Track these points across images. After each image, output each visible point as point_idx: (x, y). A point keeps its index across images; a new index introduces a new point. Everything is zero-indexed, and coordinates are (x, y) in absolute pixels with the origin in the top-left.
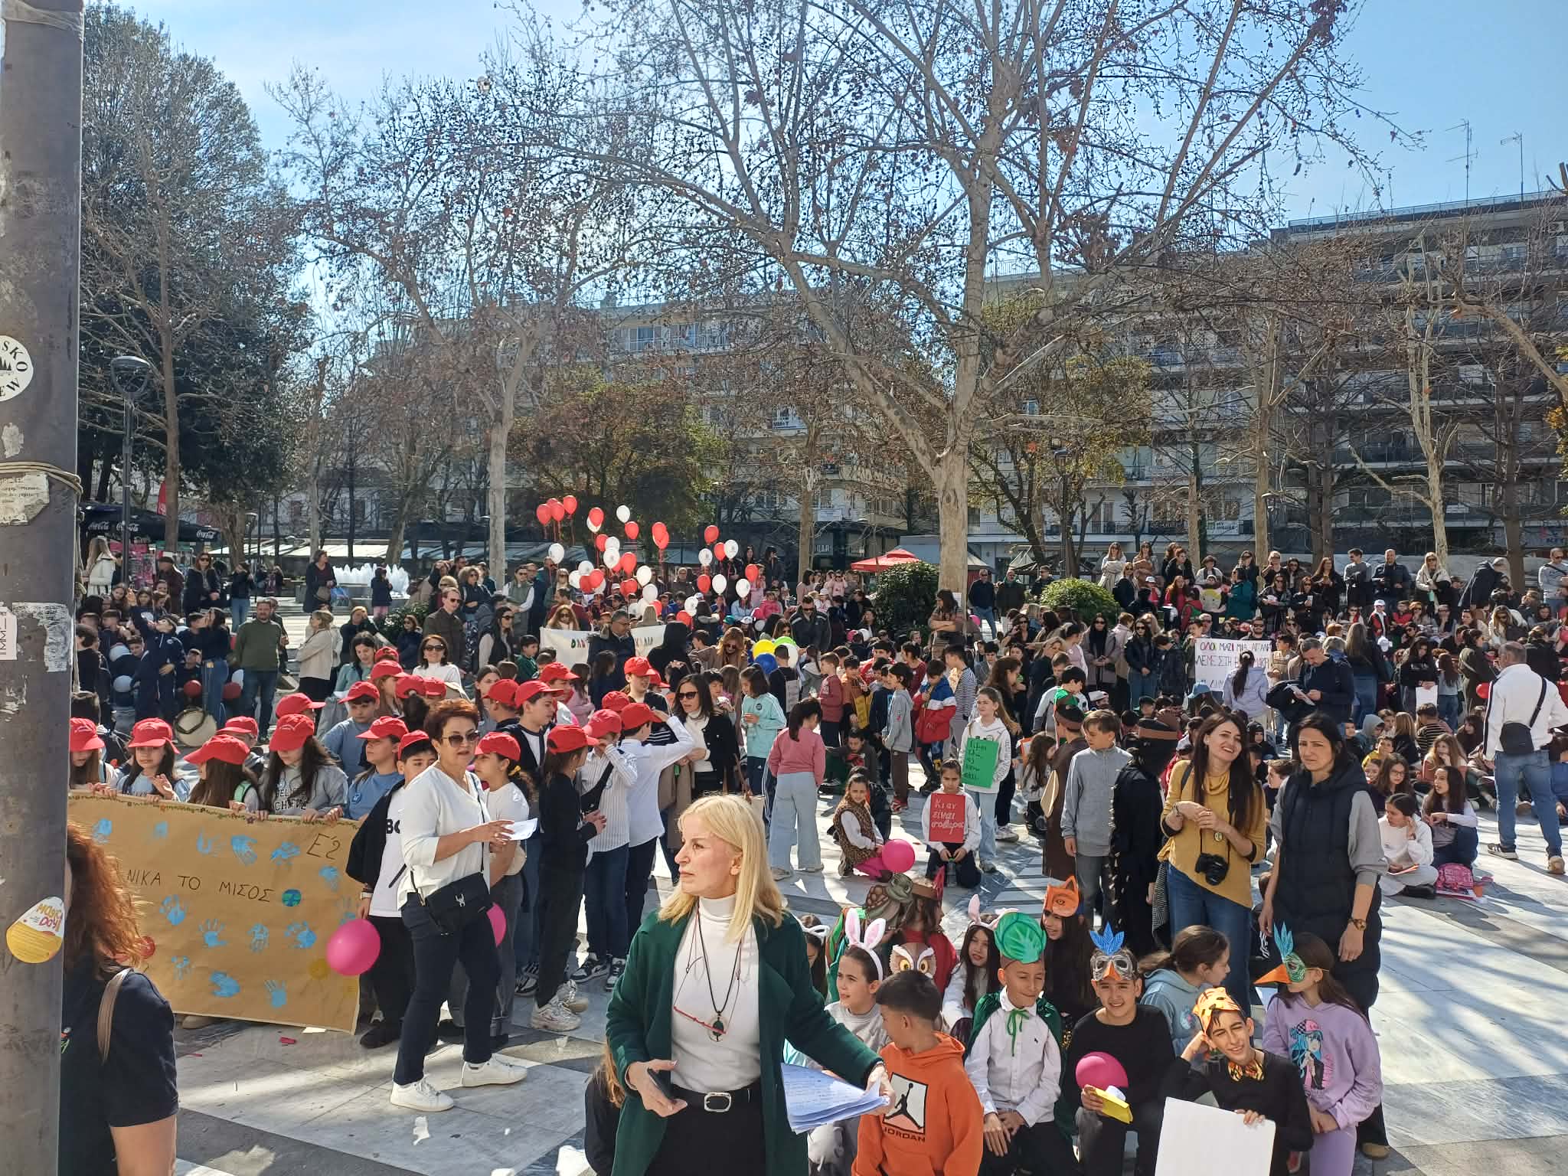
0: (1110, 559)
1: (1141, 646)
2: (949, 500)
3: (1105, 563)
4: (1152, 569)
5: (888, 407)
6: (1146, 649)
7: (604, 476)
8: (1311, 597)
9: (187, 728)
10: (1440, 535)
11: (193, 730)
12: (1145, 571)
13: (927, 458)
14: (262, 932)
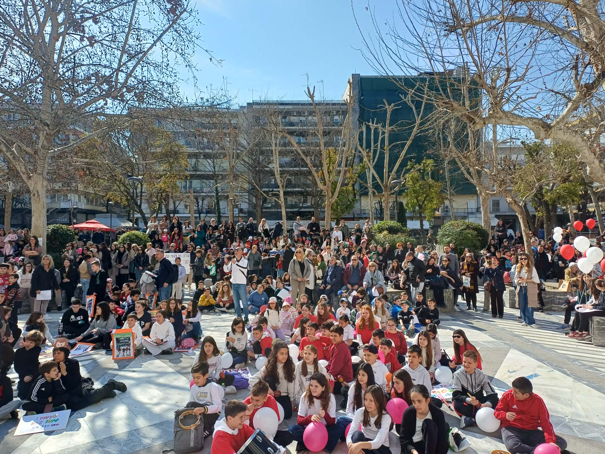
1: (140, 258)
4: (167, 226)
5: (7, 151)
6: (142, 259)
8: (222, 236)
10: (284, 213)
12: (163, 227)
13: (26, 175)
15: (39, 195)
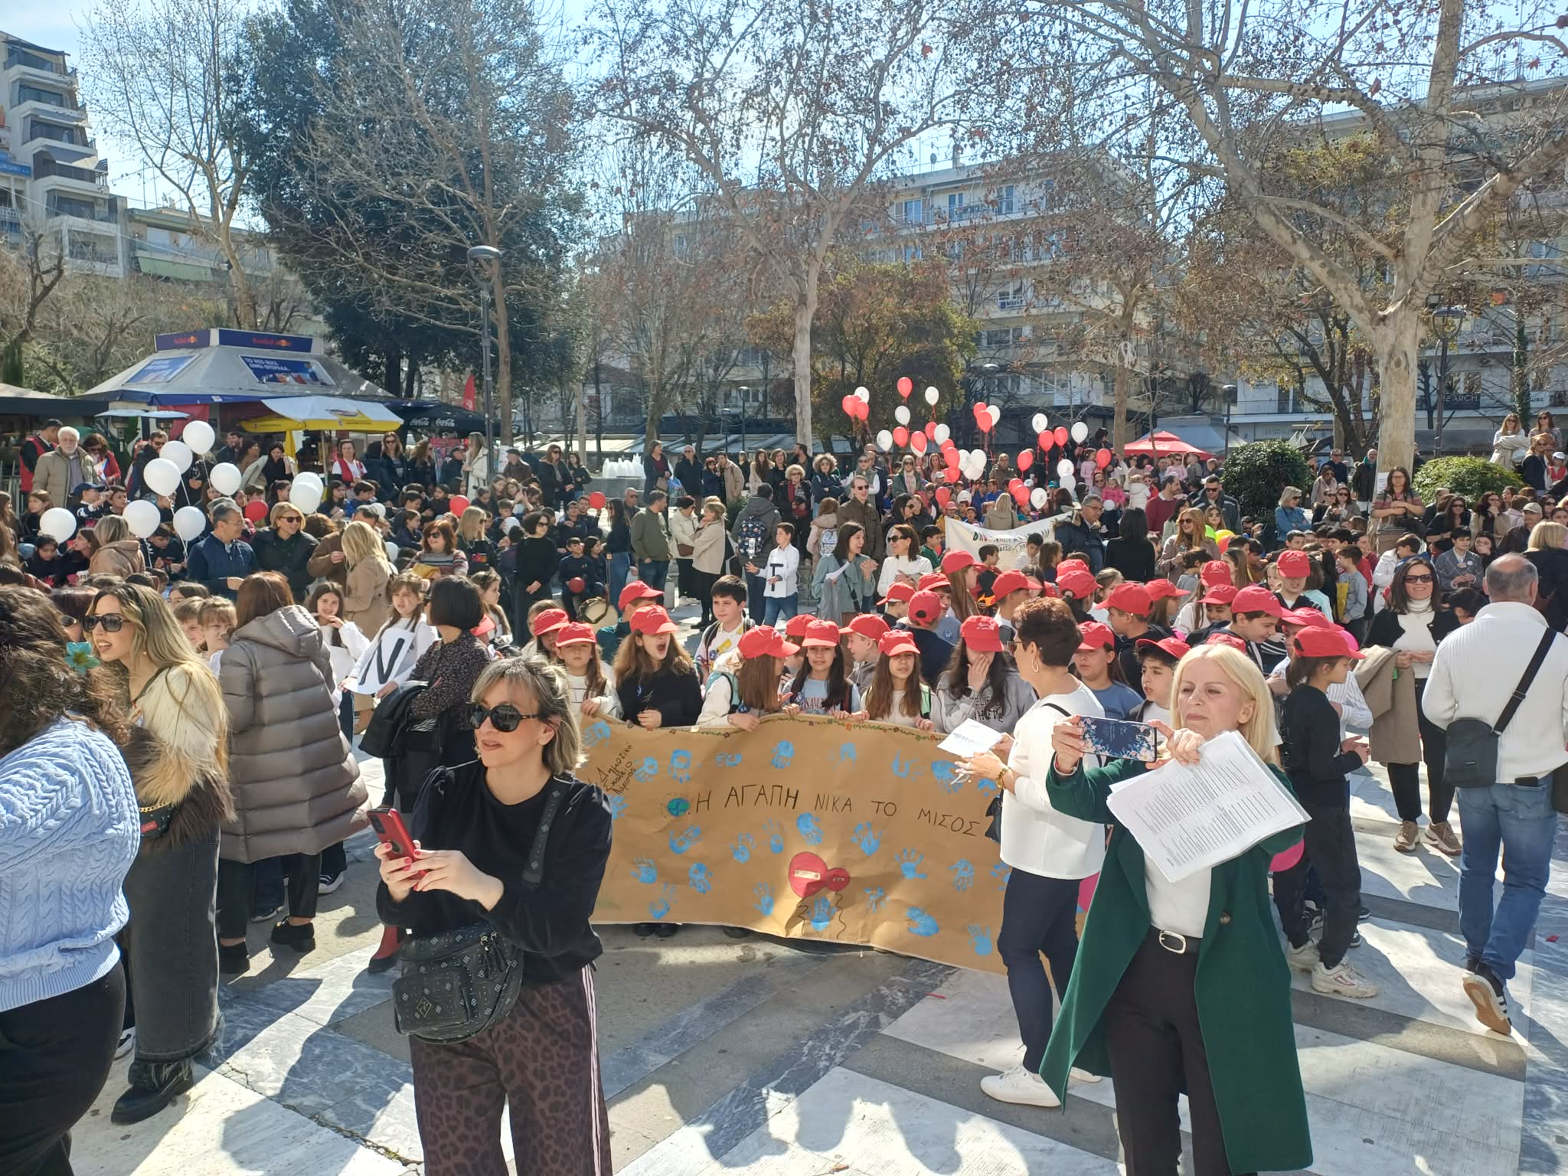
0: (1505, 433)
2: (1398, 364)
3: (1499, 438)
5: (1312, 258)
7: (860, 363)
9: (593, 619)
11: (597, 620)
13: (1366, 315)
14: (965, 869)
15: (1408, 364)
